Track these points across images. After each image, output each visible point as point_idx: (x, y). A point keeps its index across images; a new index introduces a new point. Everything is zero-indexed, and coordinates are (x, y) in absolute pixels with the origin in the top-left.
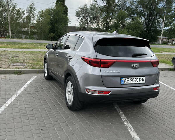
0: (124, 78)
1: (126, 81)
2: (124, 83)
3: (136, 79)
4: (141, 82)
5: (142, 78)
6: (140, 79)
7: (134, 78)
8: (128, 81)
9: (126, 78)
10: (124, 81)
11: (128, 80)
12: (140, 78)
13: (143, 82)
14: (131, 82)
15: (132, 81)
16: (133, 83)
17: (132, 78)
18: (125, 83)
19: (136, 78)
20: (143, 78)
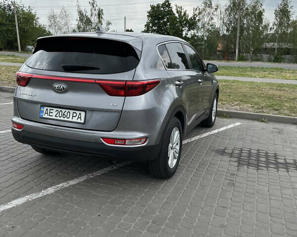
0: (46, 108)
1: (47, 113)
2: (44, 116)
3: (66, 114)
4: (75, 119)
5: (78, 112)
6: (75, 115)
7: (63, 110)
8: (51, 114)
9: (49, 108)
10: (45, 113)
11: (51, 111)
12: (73, 113)
13: (79, 121)
14: (55, 116)
15: (58, 115)
16: (58, 118)
17: (59, 110)
18: (46, 116)
19: (67, 111)
20: (80, 114)
